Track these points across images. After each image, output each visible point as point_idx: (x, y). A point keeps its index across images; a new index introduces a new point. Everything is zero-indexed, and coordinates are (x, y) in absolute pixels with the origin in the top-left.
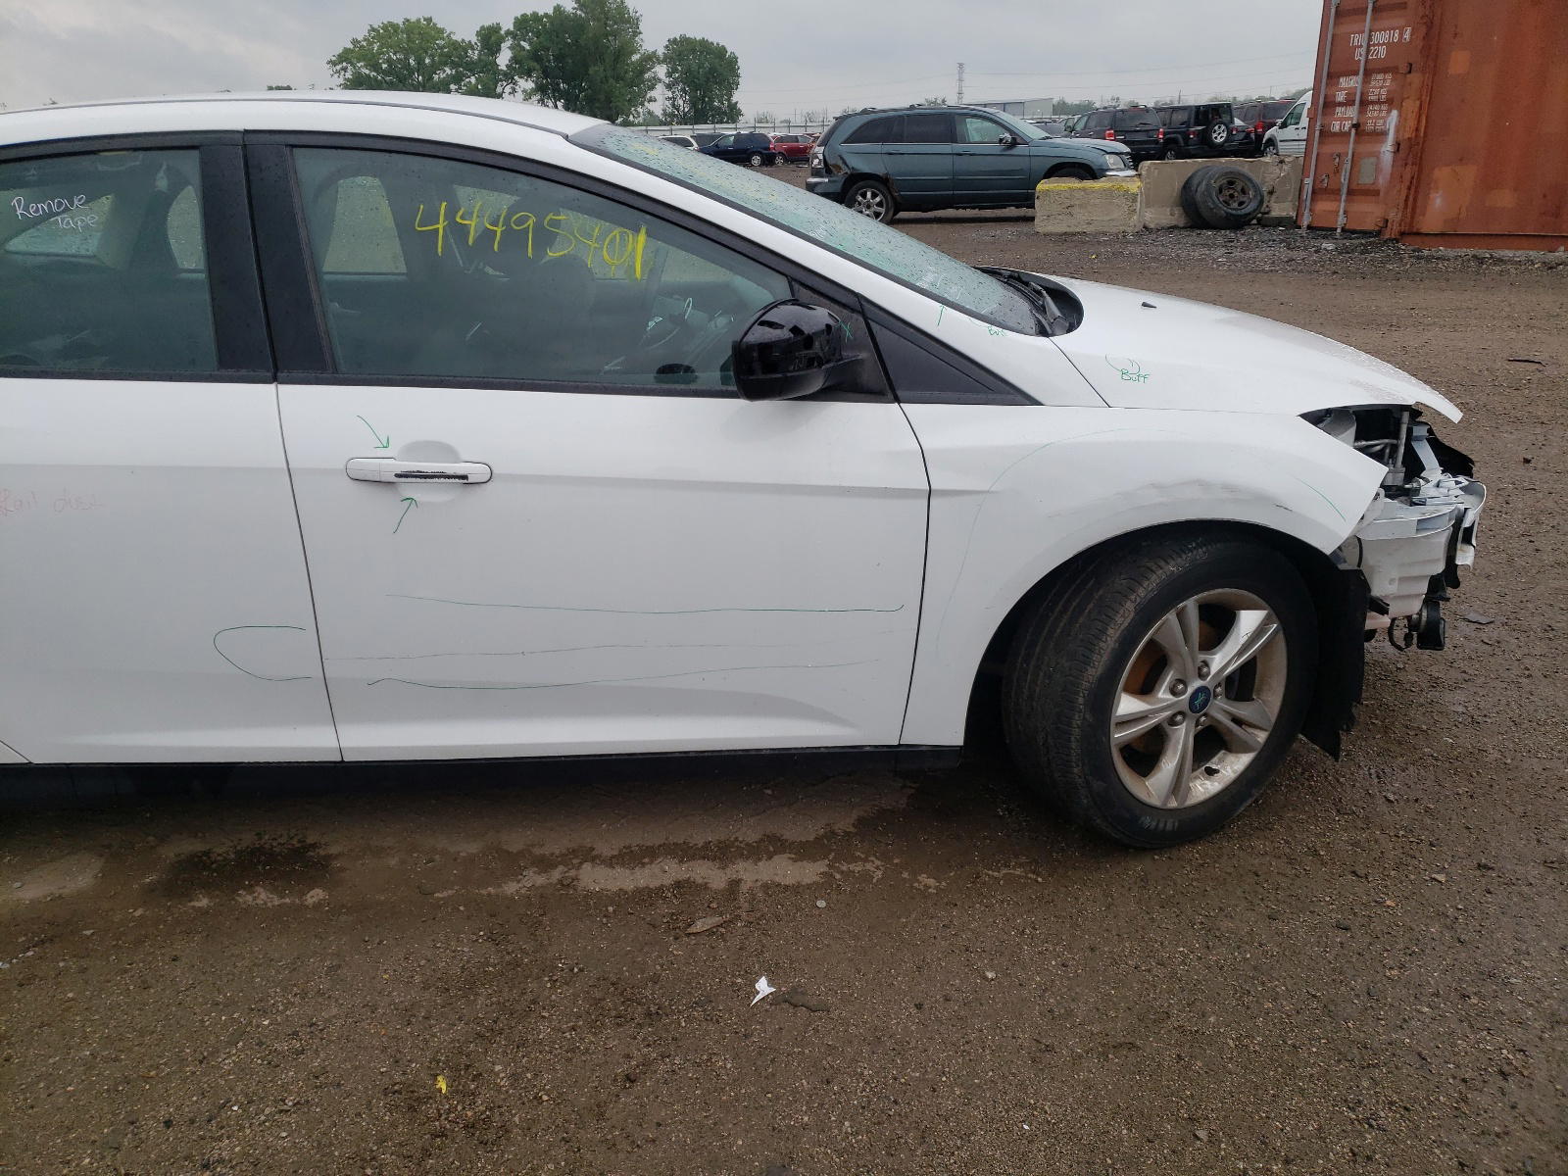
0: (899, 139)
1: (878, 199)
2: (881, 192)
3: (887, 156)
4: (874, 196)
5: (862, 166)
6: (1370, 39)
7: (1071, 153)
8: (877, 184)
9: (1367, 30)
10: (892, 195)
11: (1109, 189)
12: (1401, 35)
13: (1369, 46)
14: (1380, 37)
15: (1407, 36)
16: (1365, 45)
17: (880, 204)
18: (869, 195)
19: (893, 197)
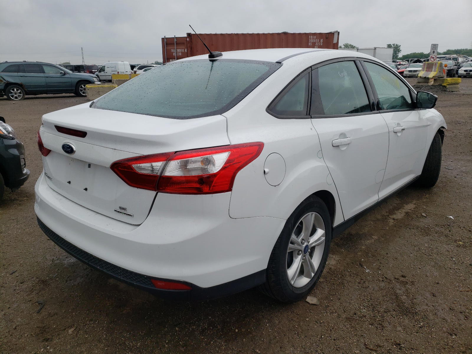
0: (24, 71)
1: (19, 91)
2: (20, 89)
3: (21, 77)
4: (17, 90)
5: (11, 80)
6: (176, 51)
7: (83, 77)
8: (18, 86)
9: (175, 48)
10: (24, 90)
11: (109, 87)
12: (184, 50)
13: (176, 52)
14: (179, 50)
15: (186, 50)
16: (175, 52)
17: (20, 93)
18: (15, 90)
19: (25, 91)
